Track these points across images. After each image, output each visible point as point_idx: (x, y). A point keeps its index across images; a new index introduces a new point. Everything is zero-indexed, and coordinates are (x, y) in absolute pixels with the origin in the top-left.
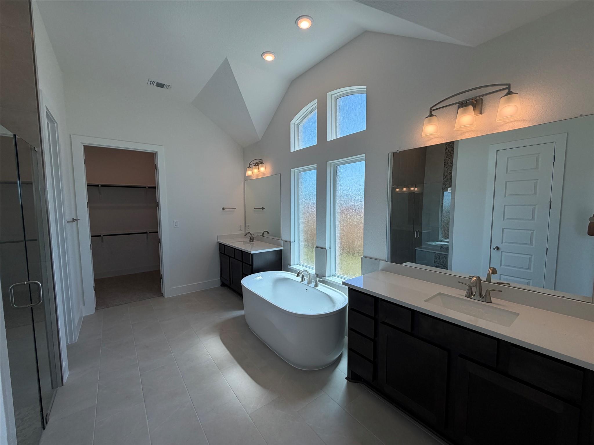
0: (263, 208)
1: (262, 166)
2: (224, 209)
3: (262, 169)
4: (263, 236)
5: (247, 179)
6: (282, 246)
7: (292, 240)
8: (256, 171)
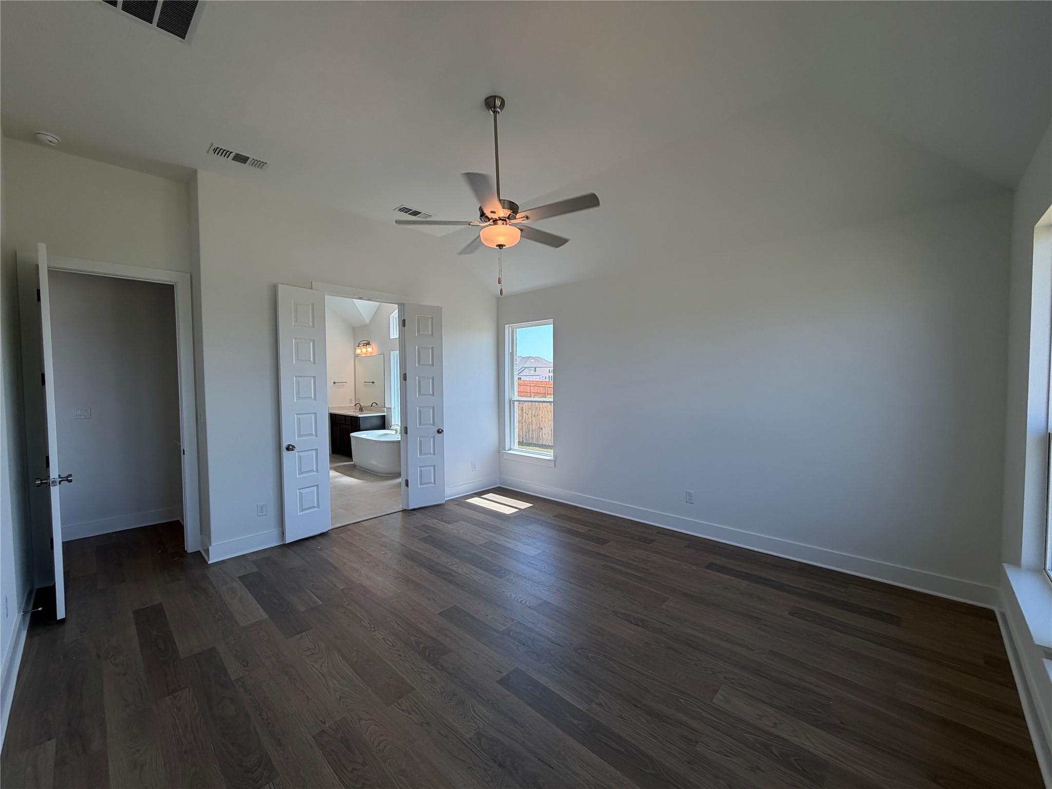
0: (373, 382)
1: (369, 347)
2: (334, 383)
3: (370, 349)
4: (372, 406)
5: (356, 356)
6: (385, 412)
7: (393, 407)
8: (364, 350)
